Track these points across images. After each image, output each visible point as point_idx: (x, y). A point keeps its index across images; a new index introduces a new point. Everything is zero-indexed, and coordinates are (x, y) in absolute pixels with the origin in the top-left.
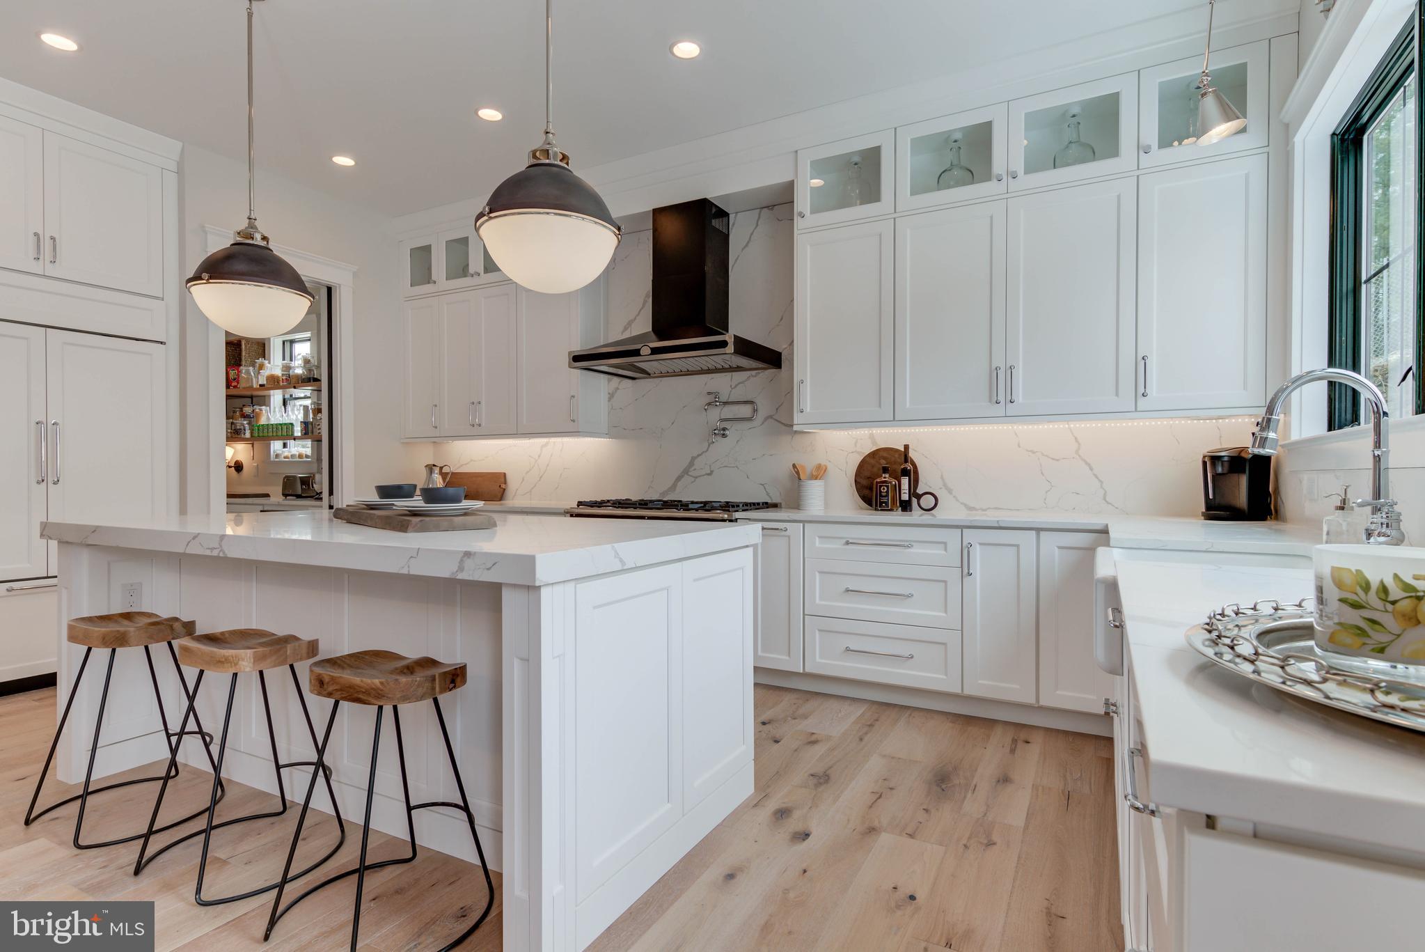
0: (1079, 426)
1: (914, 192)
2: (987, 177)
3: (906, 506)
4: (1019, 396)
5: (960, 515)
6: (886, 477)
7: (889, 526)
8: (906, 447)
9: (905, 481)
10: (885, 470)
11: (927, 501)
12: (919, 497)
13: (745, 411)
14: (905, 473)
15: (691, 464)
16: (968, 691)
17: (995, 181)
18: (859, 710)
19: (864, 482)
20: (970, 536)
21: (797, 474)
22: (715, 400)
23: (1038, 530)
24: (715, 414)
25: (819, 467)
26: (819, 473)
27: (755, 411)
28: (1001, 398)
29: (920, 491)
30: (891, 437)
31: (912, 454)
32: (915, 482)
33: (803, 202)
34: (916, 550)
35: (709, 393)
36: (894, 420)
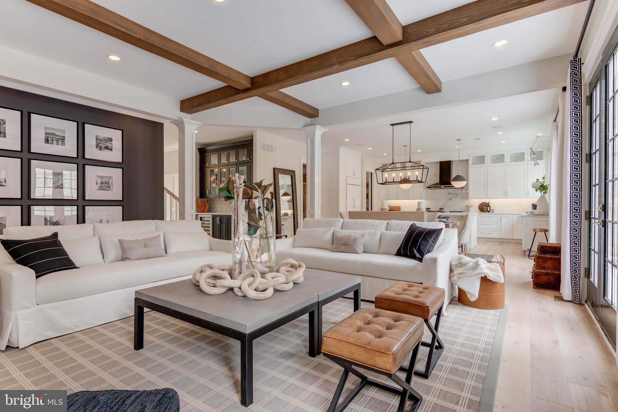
0: (519, 199)
1: (491, 163)
2: (503, 162)
3: (489, 212)
4: (509, 195)
5: (498, 213)
6: (485, 207)
7: (485, 214)
8: (489, 202)
9: (489, 208)
10: (485, 206)
11: (492, 211)
12: (491, 210)
13: (456, 196)
14: (488, 206)
15: (444, 204)
16: (501, 238)
17: (505, 163)
18: (483, 242)
19: (480, 208)
20: (502, 215)
21: (468, 206)
22: (449, 194)
23: (512, 214)
24: (449, 196)
25: (471, 205)
26: (471, 206)
27: (458, 196)
28: (506, 195)
29: (491, 209)
30: (486, 201)
31: (490, 204)
32: (490, 208)
33: (470, 162)
34: (493, 218)
35: (449, 192)
36: (487, 198)
